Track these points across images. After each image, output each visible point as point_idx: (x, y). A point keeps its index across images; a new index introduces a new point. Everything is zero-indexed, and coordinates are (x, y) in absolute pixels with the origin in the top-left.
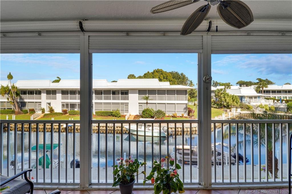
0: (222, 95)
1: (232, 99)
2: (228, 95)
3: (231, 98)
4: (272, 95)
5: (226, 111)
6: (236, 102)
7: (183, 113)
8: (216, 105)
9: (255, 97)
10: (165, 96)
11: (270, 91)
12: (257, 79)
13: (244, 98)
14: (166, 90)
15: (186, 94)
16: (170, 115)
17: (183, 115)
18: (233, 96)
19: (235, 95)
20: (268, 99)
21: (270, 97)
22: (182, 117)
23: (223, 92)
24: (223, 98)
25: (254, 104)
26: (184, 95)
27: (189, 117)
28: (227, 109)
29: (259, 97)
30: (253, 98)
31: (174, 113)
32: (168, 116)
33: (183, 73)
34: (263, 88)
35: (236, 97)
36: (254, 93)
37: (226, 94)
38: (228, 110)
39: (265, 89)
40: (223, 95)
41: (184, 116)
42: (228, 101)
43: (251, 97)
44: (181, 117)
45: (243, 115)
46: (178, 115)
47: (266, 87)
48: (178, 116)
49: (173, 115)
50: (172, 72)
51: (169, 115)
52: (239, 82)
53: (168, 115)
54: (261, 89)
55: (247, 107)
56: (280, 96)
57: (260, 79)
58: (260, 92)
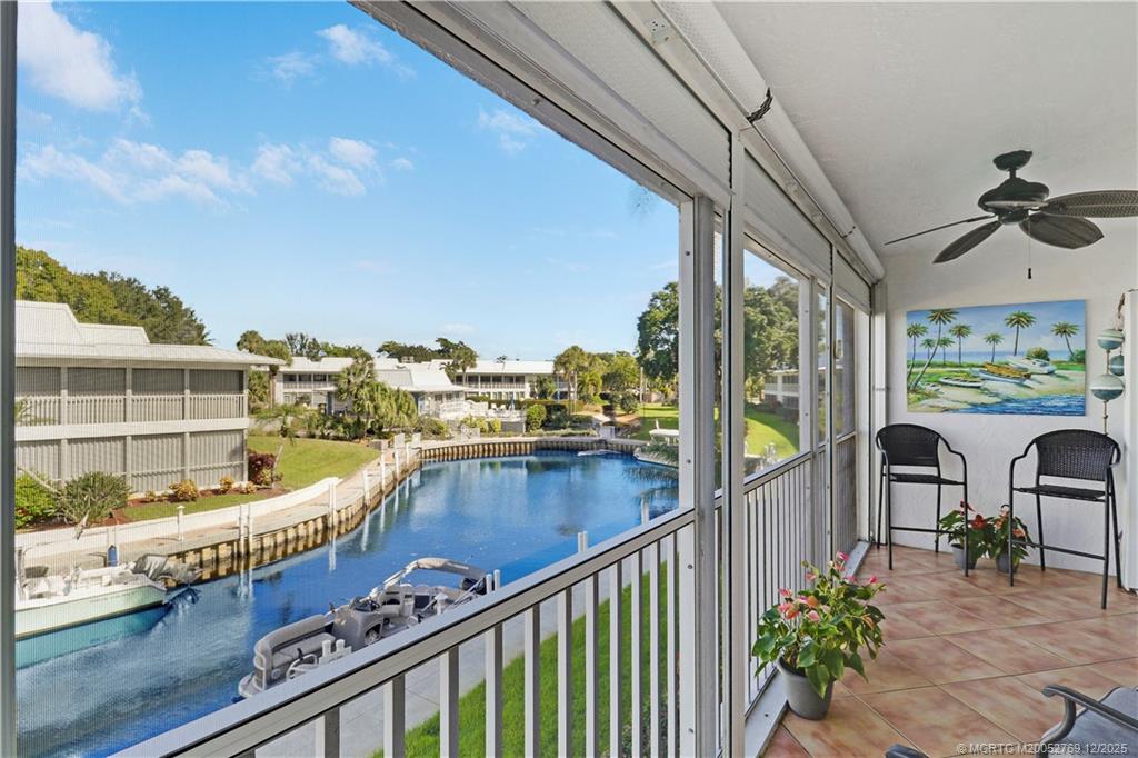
0: (364, 392)
1: (396, 400)
2: (384, 390)
3: (393, 399)
4: (481, 389)
5: (378, 447)
6: (407, 414)
7: (227, 474)
8: (341, 428)
9: (450, 396)
10: (122, 397)
11: (477, 377)
12: (440, 340)
13: (423, 399)
14: (129, 367)
15: (241, 389)
16: (158, 493)
17: (229, 484)
18: (398, 391)
19: (403, 388)
20: (477, 400)
21: (477, 393)
22: (224, 492)
23: (368, 381)
24: (367, 403)
25: (450, 416)
26: (229, 391)
27: (258, 489)
28: (378, 440)
29: (457, 394)
30: (445, 399)
31: (176, 480)
32: (143, 502)
33: (166, 290)
34: (464, 370)
35: (406, 396)
36: (443, 383)
37: (377, 386)
38: (384, 443)
39: (469, 370)
40: (366, 389)
41: (235, 485)
42: (382, 411)
43: (438, 397)
44: (216, 492)
45: (428, 453)
46: (201, 488)
47: (473, 366)
48: (203, 493)
49: (171, 492)
50: (102, 274)
51: (152, 494)
52: (384, 346)
53: (141, 496)
54: (460, 371)
55: (434, 428)
56: (500, 390)
57: (445, 340)
58: (458, 380)
